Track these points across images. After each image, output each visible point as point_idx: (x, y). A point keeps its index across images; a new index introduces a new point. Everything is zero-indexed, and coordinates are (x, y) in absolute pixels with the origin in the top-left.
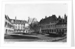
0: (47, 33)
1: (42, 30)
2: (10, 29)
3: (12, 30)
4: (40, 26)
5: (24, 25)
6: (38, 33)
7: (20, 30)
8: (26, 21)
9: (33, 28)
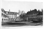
0: (31, 21)
1: (28, 19)
2: (6, 18)
3: (7, 19)
4: (27, 16)
5: (16, 15)
6: (26, 21)
7: (13, 19)
8: (17, 13)
9: (22, 17)
